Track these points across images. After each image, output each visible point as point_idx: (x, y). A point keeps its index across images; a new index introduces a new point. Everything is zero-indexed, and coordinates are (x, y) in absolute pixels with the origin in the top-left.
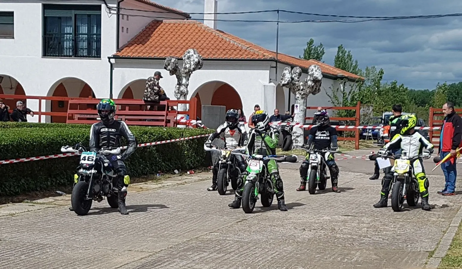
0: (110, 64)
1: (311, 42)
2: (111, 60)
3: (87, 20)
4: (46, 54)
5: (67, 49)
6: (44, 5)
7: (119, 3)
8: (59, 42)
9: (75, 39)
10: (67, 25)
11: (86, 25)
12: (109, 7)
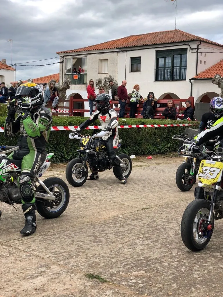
0: (191, 84)
3: (179, 58)
4: (157, 79)
5: (168, 76)
6: (157, 51)
7: (198, 46)
8: (164, 72)
9: (173, 70)
10: (169, 61)
11: (179, 61)
12: (192, 49)
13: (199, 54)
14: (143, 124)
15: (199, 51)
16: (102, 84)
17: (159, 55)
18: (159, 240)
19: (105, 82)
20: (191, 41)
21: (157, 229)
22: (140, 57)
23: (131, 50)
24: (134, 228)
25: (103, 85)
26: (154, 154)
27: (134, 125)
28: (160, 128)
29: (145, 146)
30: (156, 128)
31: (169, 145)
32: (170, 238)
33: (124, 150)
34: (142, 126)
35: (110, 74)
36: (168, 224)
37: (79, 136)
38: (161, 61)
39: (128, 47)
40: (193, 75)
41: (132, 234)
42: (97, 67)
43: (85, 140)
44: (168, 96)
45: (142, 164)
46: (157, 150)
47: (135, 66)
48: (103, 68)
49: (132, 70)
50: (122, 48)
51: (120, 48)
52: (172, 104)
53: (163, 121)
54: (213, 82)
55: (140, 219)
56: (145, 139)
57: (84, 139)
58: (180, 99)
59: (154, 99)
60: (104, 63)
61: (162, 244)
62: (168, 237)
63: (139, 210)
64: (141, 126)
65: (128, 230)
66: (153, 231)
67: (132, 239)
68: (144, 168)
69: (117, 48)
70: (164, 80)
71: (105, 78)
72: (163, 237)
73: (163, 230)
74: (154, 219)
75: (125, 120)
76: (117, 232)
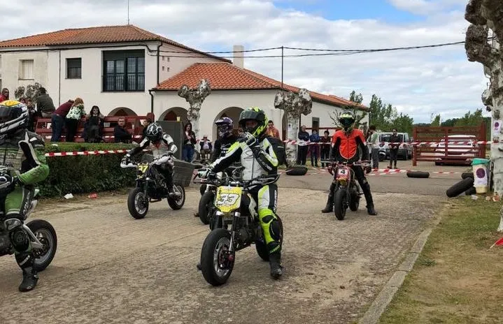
0: (150, 96)
1: (354, 93)
2: (152, 92)
3: (135, 62)
4: (105, 89)
5: (120, 85)
6: (104, 52)
7: (159, 47)
8: (115, 80)
9: (126, 77)
10: (120, 66)
11: (134, 65)
12: (150, 51)
13: (161, 58)
14: (83, 149)
15: (161, 54)
16: (25, 95)
17: (107, 56)
18: (99, 312)
19: (29, 91)
20: (149, 41)
21: (97, 297)
22: (80, 59)
23: (67, 49)
24: (63, 299)
25: (26, 97)
26: (99, 191)
27: (69, 151)
28: (107, 155)
29: (87, 180)
30: (102, 154)
31: (121, 178)
32: (116, 308)
33: (56, 187)
34: (82, 153)
35: (36, 81)
36: (114, 289)
37: (134, 164)
38: (110, 65)
39: (63, 45)
40: (154, 85)
41: (61, 309)
42: (17, 71)
43: (143, 168)
44: (122, 112)
45: (82, 205)
46: (104, 186)
47: (73, 71)
48: (26, 71)
49: (69, 76)
50: (54, 45)
51: (51, 45)
52: (124, 123)
53: (112, 145)
54: (179, 95)
55: (73, 285)
56: (88, 172)
57: (141, 166)
58: (138, 115)
59: (100, 116)
60: (27, 65)
61: (103, 319)
62: (113, 307)
63: (73, 272)
64: (79, 153)
65: (54, 304)
66: (92, 300)
67: (59, 316)
68: (85, 211)
69: (46, 46)
70: (115, 90)
71: (29, 86)
72: (105, 308)
73: (106, 298)
74: (95, 284)
75: (56, 145)
76: (37, 309)
